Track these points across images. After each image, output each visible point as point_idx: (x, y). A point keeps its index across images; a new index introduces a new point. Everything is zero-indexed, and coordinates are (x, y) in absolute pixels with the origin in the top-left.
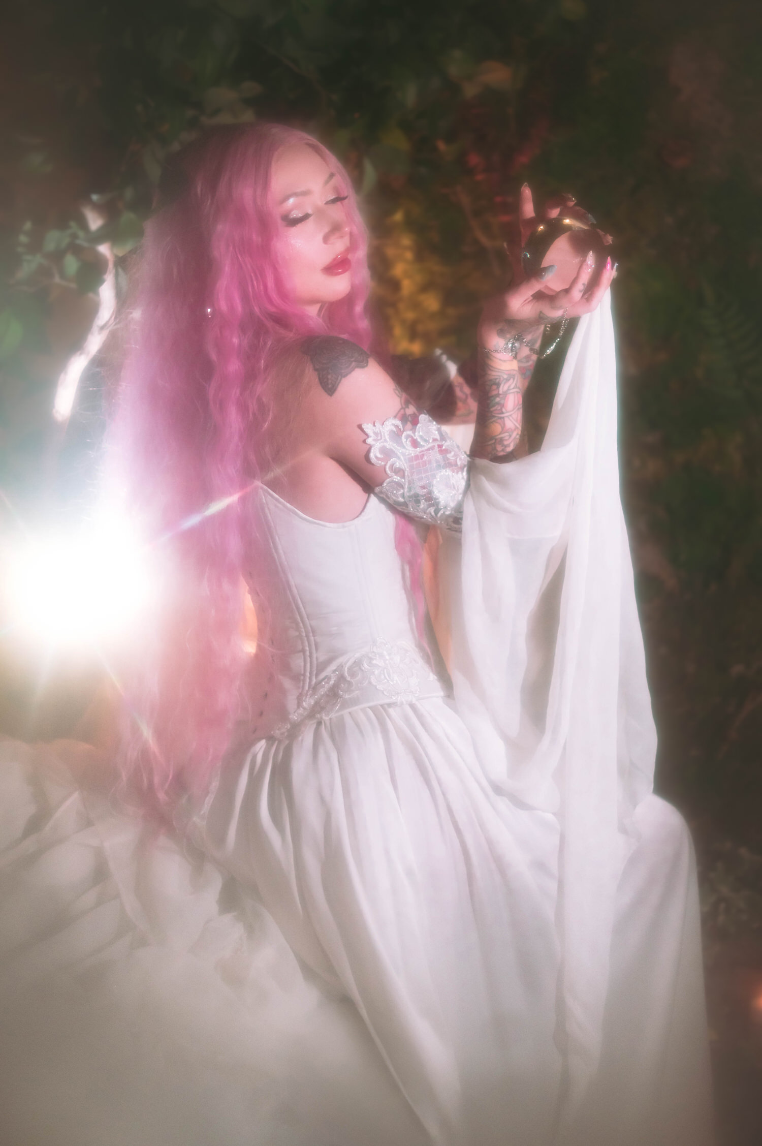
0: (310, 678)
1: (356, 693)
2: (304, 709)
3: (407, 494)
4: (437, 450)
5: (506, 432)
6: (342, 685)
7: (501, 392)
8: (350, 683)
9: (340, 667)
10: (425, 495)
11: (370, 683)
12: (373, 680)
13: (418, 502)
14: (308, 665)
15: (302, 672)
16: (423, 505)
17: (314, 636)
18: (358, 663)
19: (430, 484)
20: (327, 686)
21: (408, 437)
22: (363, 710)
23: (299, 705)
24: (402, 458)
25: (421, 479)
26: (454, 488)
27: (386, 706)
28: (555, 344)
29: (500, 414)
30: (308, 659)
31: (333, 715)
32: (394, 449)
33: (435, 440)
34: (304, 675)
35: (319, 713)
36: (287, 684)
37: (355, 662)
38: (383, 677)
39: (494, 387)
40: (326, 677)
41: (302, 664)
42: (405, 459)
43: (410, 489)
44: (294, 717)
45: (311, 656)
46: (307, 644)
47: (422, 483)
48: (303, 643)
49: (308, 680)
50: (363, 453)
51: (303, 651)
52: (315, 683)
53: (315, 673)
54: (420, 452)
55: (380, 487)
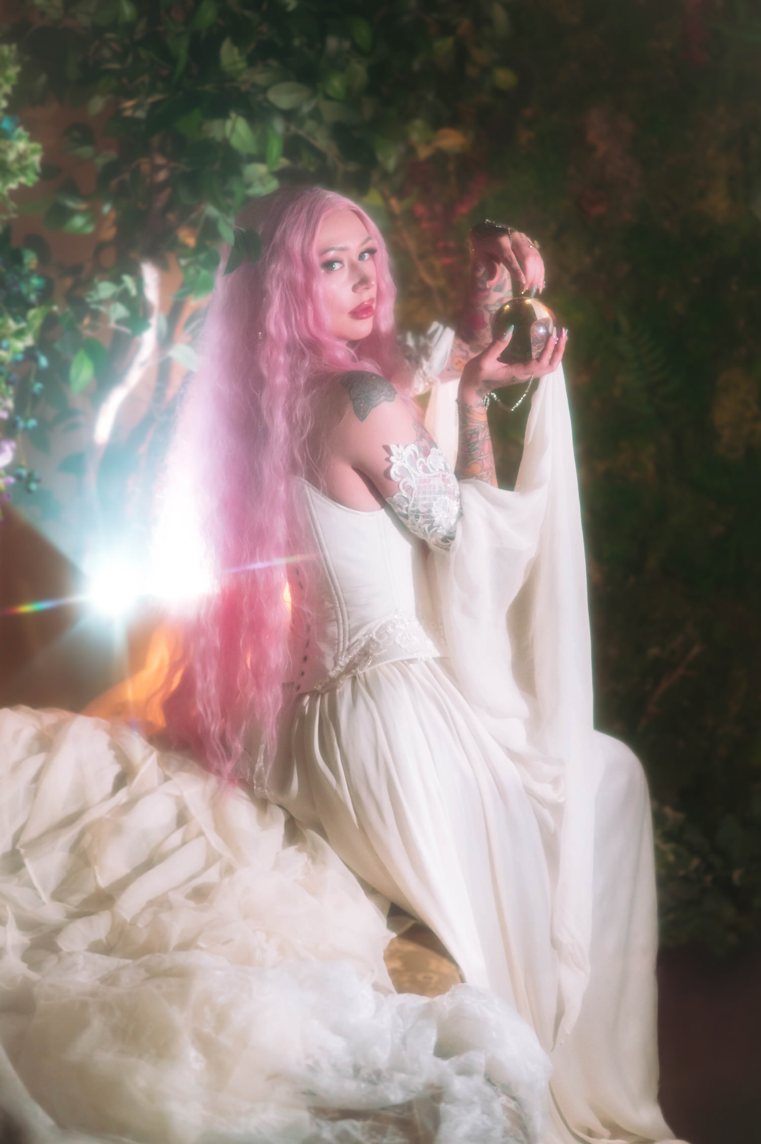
0: (344, 642)
1: (384, 651)
2: (341, 667)
3: (410, 509)
4: (441, 478)
5: (484, 471)
6: (372, 646)
7: (480, 439)
8: (377, 643)
9: (370, 631)
10: (424, 513)
11: (395, 642)
12: (397, 640)
13: (417, 517)
14: (342, 631)
15: (337, 637)
16: (420, 520)
17: (346, 607)
18: (383, 628)
19: (431, 505)
20: (359, 648)
21: (421, 462)
22: (387, 665)
23: (336, 664)
24: (414, 478)
25: (425, 499)
26: (449, 511)
27: (406, 662)
28: (522, 398)
29: (479, 456)
30: (341, 627)
31: (367, 670)
32: (409, 470)
33: (440, 470)
34: (338, 640)
35: (354, 668)
36: (323, 647)
37: (381, 627)
38: (405, 638)
39: (474, 435)
40: (357, 640)
41: (337, 630)
42: (416, 481)
43: (414, 505)
44: (332, 674)
45: (344, 623)
46: (340, 613)
47: (425, 502)
48: (336, 613)
49: (342, 644)
50: (385, 467)
51: (337, 620)
52: (349, 645)
53: (347, 637)
54: (429, 477)
55: (391, 498)
